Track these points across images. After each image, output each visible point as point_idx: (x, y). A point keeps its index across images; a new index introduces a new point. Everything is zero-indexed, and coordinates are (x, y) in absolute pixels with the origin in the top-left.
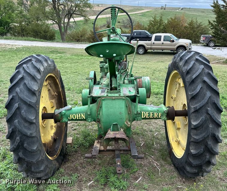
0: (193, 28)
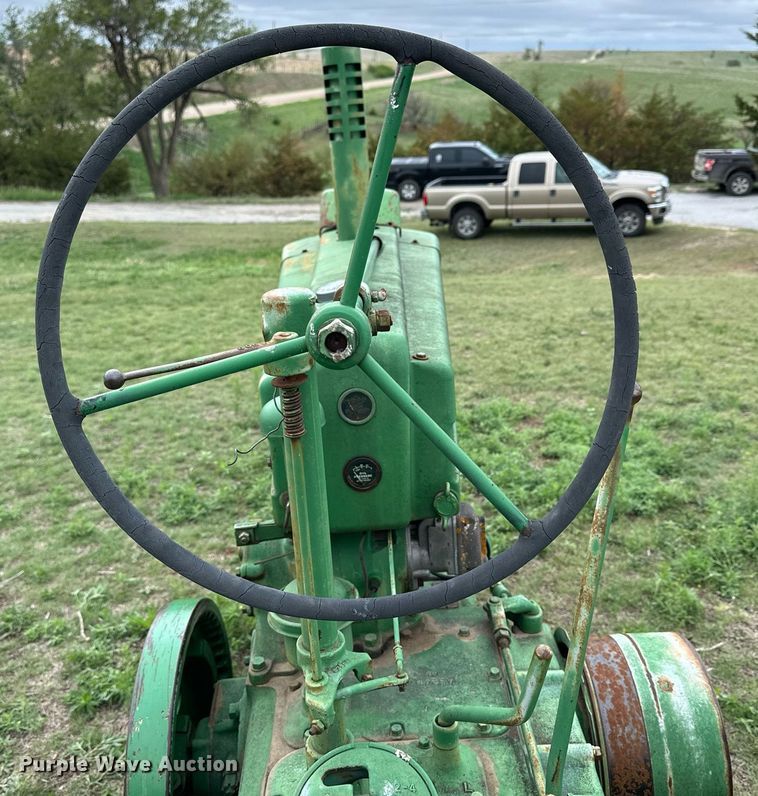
0: (660, 126)
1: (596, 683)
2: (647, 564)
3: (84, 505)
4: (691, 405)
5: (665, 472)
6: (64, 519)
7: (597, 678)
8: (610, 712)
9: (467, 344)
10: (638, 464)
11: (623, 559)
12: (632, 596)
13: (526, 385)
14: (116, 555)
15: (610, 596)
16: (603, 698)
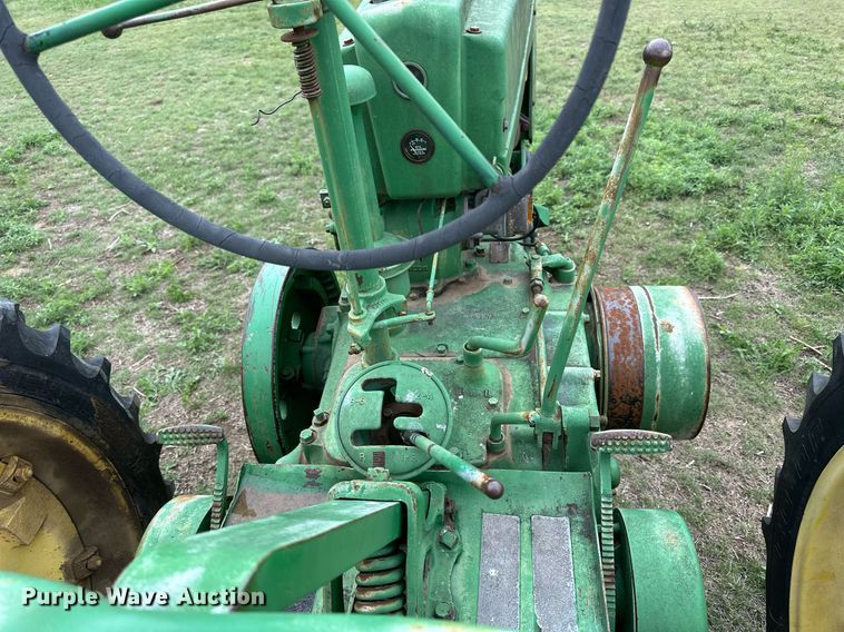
1: (608, 323)
2: (688, 233)
3: (268, 179)
4: (752, 106)
5: (718, 161)
6: (253, 189)
7: (610, 319)
8: (617, 345)
9: (573, 53)
10: (697, 155)
11: (669, 229)
12: (671, 257)
13: (616, 89)
14: (291, 216)
15: (654, 256)
16: (612, 334)
